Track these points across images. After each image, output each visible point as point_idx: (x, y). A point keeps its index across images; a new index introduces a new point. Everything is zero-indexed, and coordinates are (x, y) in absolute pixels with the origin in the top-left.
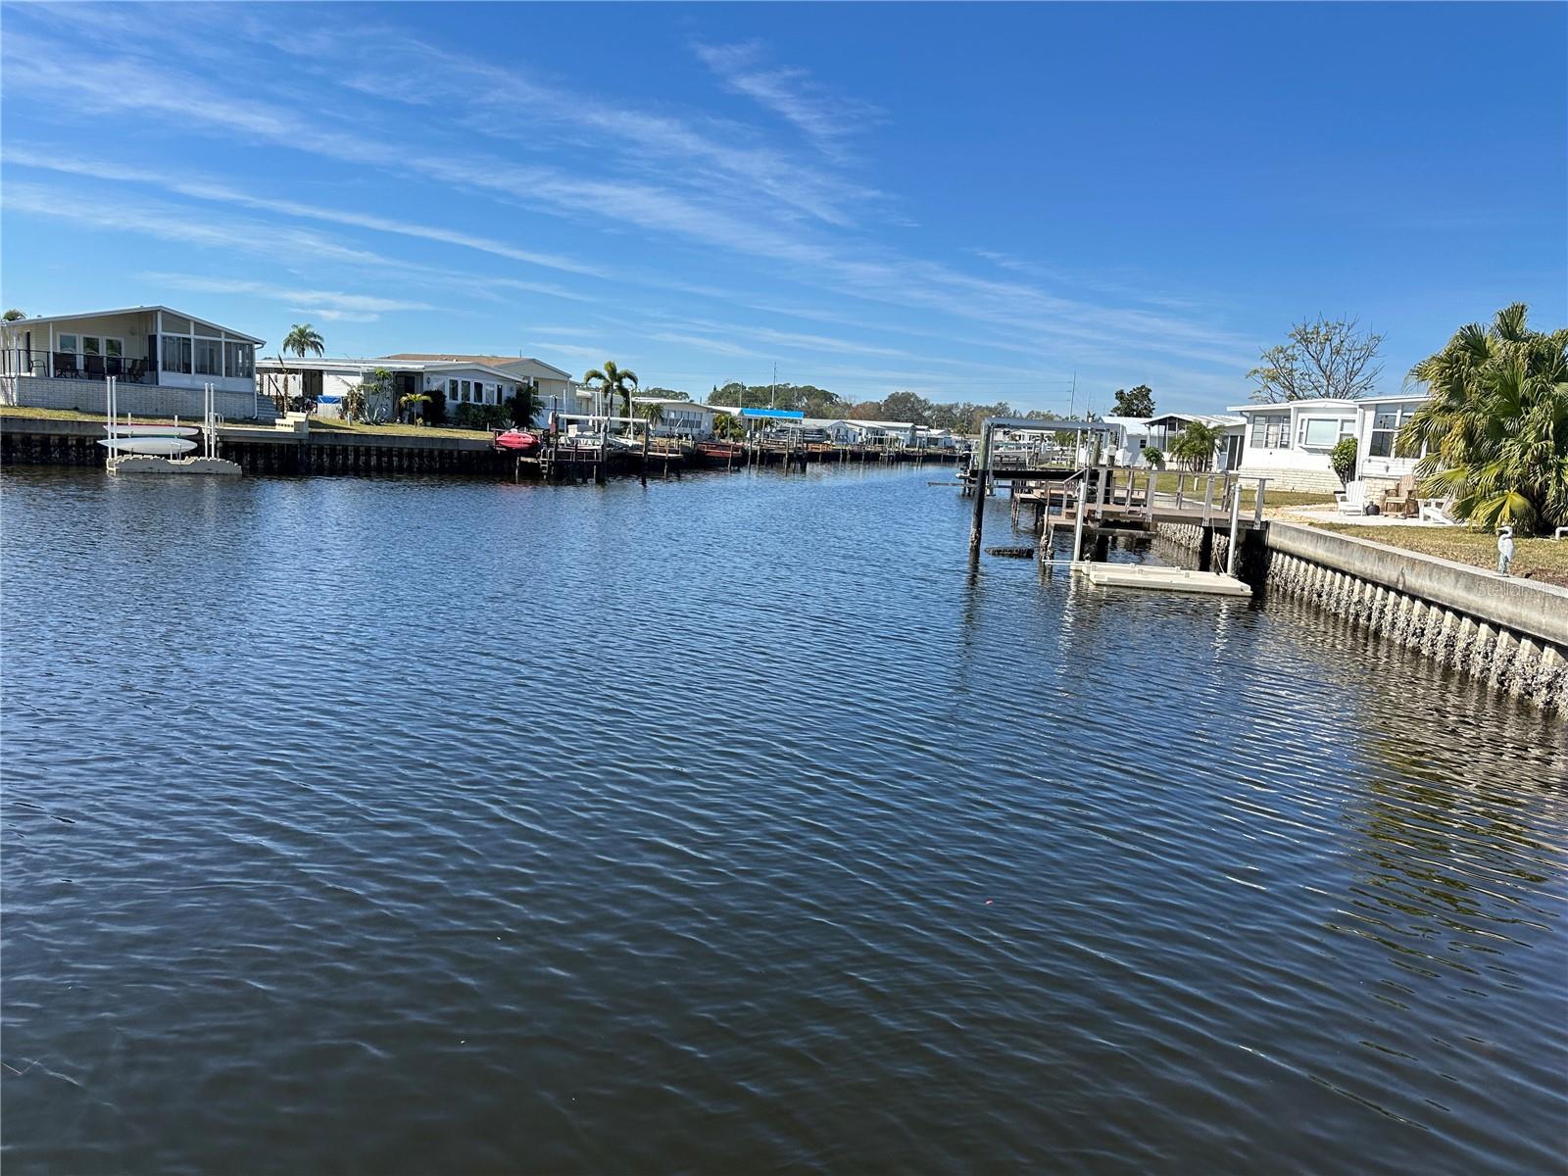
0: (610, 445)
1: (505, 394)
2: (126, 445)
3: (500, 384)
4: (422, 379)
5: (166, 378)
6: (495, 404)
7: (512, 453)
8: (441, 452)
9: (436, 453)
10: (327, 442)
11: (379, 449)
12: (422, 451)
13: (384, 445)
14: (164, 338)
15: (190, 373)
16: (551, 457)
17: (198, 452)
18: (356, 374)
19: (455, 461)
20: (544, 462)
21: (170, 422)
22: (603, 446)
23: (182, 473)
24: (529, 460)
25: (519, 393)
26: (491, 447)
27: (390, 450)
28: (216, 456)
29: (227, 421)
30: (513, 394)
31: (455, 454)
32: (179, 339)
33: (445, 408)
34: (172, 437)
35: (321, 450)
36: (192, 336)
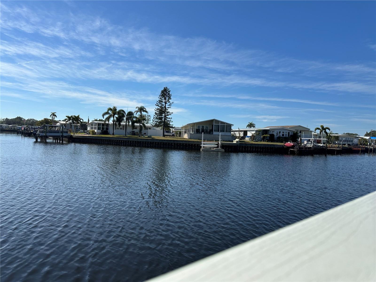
0: (315, 146)
1: (290, 134)
2: (205, 146)
3: (289, 132)
4: (269, 131)
5: (215, 133)
6: (287, 136)
7: (288, 148)
8: (270, 147)
9: (269, 148)
10: (244, 145)
11: (255, 147)
12: (265, 147)
13: (257, 146)
14: (215, 125)
15: (219, 132)
16: (298, 149)
17: (218, 147)
18: (254, 131)
19: (274, 150)
20: (296, 150)
21: (213, 141)
22: (313, 146)
23: (213, 151)
24: (292, 149)
25: (294, 133)
26: (283, 146)
27: (258, 147)
28: (220, 148)
29: (223, 141)
30: (292, 134)
31: (274, 148)
32: (217, 125)
33: (274, 138)
34: (213, 144)
35: (242, 147)
36: (220, 124)
